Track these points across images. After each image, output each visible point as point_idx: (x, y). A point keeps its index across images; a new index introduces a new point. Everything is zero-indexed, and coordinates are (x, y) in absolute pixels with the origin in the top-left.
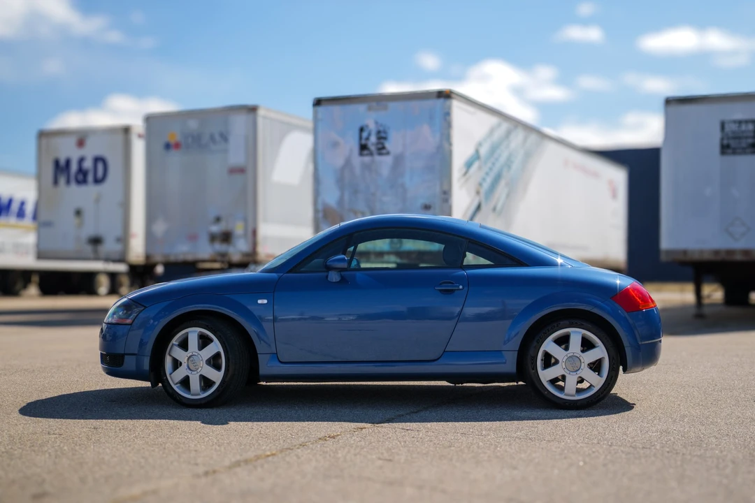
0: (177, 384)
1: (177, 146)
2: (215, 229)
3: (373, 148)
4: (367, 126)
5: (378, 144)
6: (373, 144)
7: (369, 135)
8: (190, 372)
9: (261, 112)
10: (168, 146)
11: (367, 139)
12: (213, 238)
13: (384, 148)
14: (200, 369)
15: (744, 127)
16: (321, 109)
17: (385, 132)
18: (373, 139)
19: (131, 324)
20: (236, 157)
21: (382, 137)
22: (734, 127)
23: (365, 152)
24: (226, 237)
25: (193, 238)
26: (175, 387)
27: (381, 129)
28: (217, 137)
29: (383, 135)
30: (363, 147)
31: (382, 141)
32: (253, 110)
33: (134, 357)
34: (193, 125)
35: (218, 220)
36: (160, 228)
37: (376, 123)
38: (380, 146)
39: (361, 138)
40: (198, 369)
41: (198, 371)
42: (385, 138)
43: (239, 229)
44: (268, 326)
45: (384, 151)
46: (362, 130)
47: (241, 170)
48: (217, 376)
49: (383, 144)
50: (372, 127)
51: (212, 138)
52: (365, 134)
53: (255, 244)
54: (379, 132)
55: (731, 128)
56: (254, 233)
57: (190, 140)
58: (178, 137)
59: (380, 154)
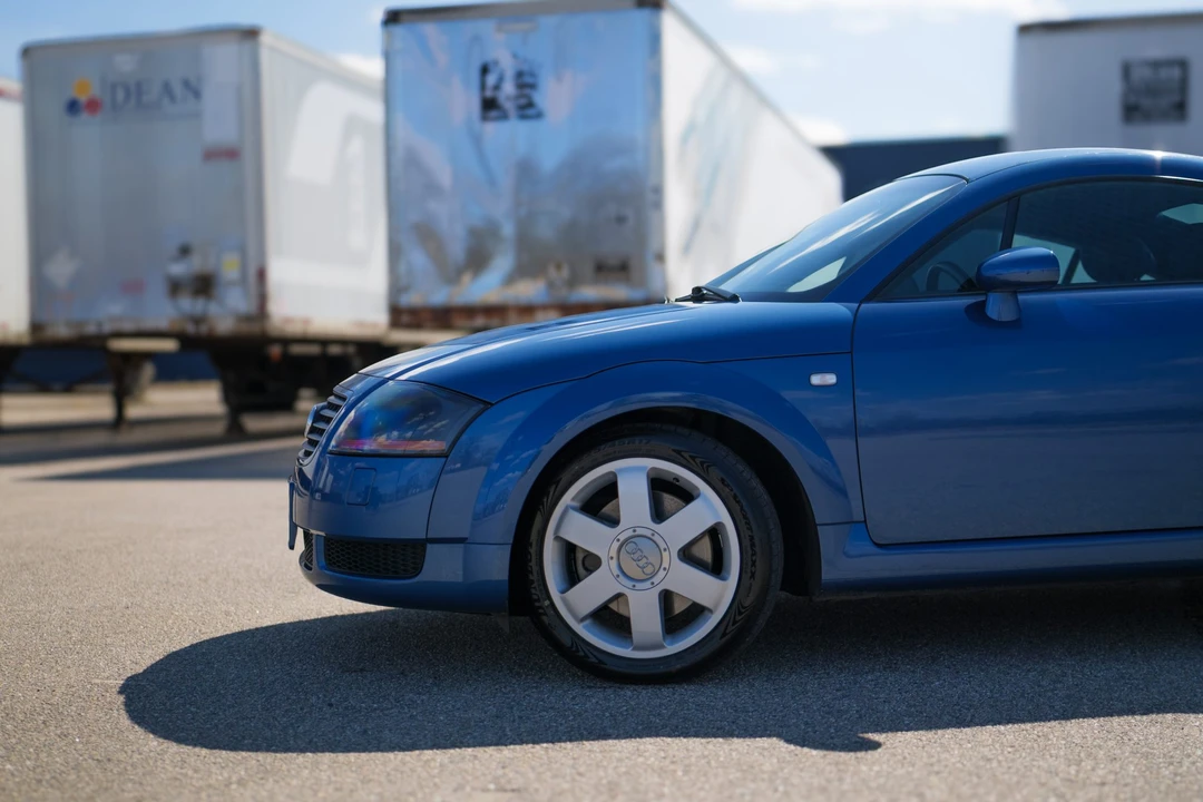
0: (582, 620)
1: (93, 106)
2: (178, 269)
3: (509, 106)
4: (496, 63)
5: (518, 97)
6: (508, 98)
7: (501, 79)
8: (630, 584)
9: (266, 39)
10: (73, 107)
11: (497, 87)
12: (175, 287)
13: (530, 105)
14: (662, 573)
15: (1164, 73)
16: (398, 30)
17: (532, 75)
18: (509, 88)
19: (444, 455)
20: (218, 127)
21: (526, 83)
22: (1146, 73)
23: (493, 113)
24: (204, 285)
25: (133, 288)
26: (581, 629)
27: (525, 68)
28: (178, 89)
29: (528, 79)
30: (489, 106)
31: (527, 91)
32: (251, 34)
33: (459, 548)
34: (125, 64)
35: (185, 251)
36: (61, 269)
37: (515, 56)
38: (523, 101)
39: (483, 86)
40: (654, 574)
41: (656, 580)
42: (533, 86)
43: (229, 268)
44: (840, 447)
45: (530, 112)
46: (485, 70)
47: (231, 154)
48: (716, 594)
49: (529, 97)
50: (508, 65)
51: (167, 89)
52: (491, 79)
53: (263, 299)
54: (520, 74)
55: (1140, 74)
56: (262, 275)
57: (120, 95)
58: (95, 90)
59: (523, 117)
